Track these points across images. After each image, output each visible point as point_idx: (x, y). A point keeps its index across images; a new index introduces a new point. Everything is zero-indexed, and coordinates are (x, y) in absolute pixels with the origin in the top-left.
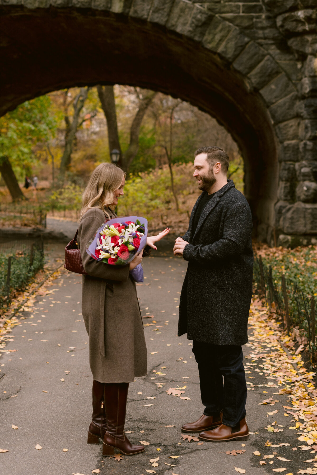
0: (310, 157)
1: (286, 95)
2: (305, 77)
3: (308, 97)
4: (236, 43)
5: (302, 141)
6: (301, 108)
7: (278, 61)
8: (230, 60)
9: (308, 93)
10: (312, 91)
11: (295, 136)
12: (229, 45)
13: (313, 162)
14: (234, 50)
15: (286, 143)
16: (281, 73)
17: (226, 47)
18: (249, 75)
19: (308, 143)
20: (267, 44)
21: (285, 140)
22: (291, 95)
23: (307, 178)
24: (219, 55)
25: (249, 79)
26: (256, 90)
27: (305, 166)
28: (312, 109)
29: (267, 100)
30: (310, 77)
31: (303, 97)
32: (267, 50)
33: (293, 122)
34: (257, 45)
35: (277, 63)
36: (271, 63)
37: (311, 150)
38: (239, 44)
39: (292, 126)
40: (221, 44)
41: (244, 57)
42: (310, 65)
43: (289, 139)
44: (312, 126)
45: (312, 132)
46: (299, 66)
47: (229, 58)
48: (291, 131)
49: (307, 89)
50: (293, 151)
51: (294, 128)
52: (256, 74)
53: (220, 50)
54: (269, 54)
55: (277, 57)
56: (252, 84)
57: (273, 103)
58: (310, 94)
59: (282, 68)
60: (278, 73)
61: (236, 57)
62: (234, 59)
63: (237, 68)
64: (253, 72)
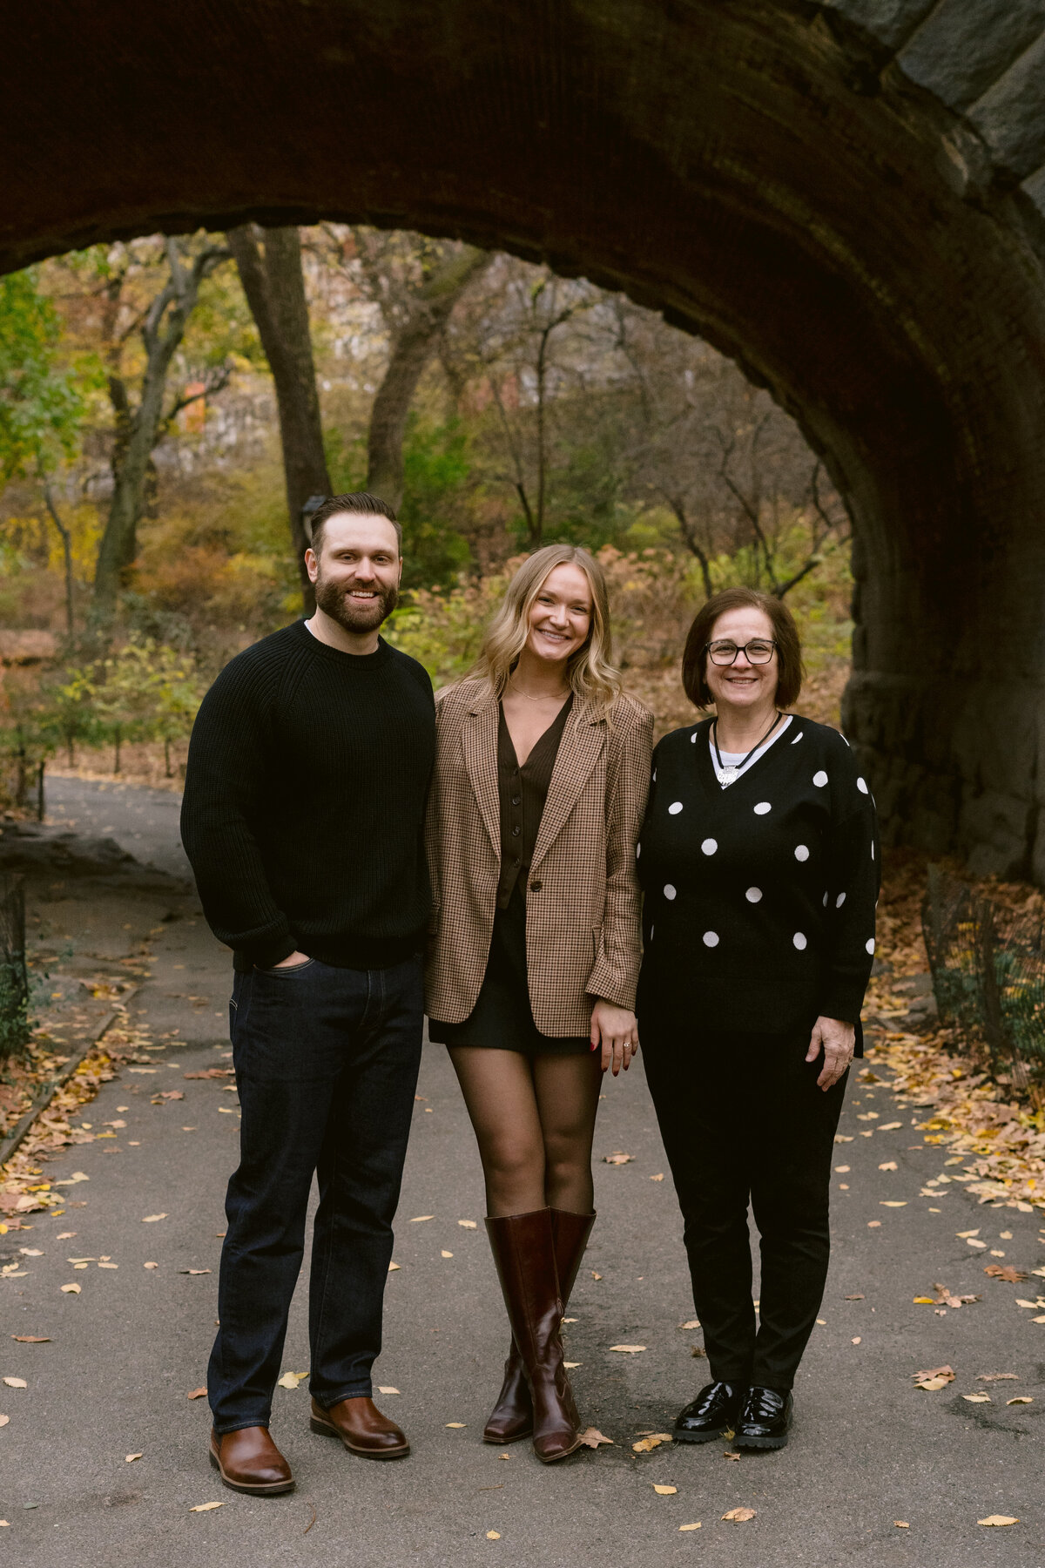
61: (912, 23)
62: (905, 34)
63: (916, 78)
64: (993, 96)
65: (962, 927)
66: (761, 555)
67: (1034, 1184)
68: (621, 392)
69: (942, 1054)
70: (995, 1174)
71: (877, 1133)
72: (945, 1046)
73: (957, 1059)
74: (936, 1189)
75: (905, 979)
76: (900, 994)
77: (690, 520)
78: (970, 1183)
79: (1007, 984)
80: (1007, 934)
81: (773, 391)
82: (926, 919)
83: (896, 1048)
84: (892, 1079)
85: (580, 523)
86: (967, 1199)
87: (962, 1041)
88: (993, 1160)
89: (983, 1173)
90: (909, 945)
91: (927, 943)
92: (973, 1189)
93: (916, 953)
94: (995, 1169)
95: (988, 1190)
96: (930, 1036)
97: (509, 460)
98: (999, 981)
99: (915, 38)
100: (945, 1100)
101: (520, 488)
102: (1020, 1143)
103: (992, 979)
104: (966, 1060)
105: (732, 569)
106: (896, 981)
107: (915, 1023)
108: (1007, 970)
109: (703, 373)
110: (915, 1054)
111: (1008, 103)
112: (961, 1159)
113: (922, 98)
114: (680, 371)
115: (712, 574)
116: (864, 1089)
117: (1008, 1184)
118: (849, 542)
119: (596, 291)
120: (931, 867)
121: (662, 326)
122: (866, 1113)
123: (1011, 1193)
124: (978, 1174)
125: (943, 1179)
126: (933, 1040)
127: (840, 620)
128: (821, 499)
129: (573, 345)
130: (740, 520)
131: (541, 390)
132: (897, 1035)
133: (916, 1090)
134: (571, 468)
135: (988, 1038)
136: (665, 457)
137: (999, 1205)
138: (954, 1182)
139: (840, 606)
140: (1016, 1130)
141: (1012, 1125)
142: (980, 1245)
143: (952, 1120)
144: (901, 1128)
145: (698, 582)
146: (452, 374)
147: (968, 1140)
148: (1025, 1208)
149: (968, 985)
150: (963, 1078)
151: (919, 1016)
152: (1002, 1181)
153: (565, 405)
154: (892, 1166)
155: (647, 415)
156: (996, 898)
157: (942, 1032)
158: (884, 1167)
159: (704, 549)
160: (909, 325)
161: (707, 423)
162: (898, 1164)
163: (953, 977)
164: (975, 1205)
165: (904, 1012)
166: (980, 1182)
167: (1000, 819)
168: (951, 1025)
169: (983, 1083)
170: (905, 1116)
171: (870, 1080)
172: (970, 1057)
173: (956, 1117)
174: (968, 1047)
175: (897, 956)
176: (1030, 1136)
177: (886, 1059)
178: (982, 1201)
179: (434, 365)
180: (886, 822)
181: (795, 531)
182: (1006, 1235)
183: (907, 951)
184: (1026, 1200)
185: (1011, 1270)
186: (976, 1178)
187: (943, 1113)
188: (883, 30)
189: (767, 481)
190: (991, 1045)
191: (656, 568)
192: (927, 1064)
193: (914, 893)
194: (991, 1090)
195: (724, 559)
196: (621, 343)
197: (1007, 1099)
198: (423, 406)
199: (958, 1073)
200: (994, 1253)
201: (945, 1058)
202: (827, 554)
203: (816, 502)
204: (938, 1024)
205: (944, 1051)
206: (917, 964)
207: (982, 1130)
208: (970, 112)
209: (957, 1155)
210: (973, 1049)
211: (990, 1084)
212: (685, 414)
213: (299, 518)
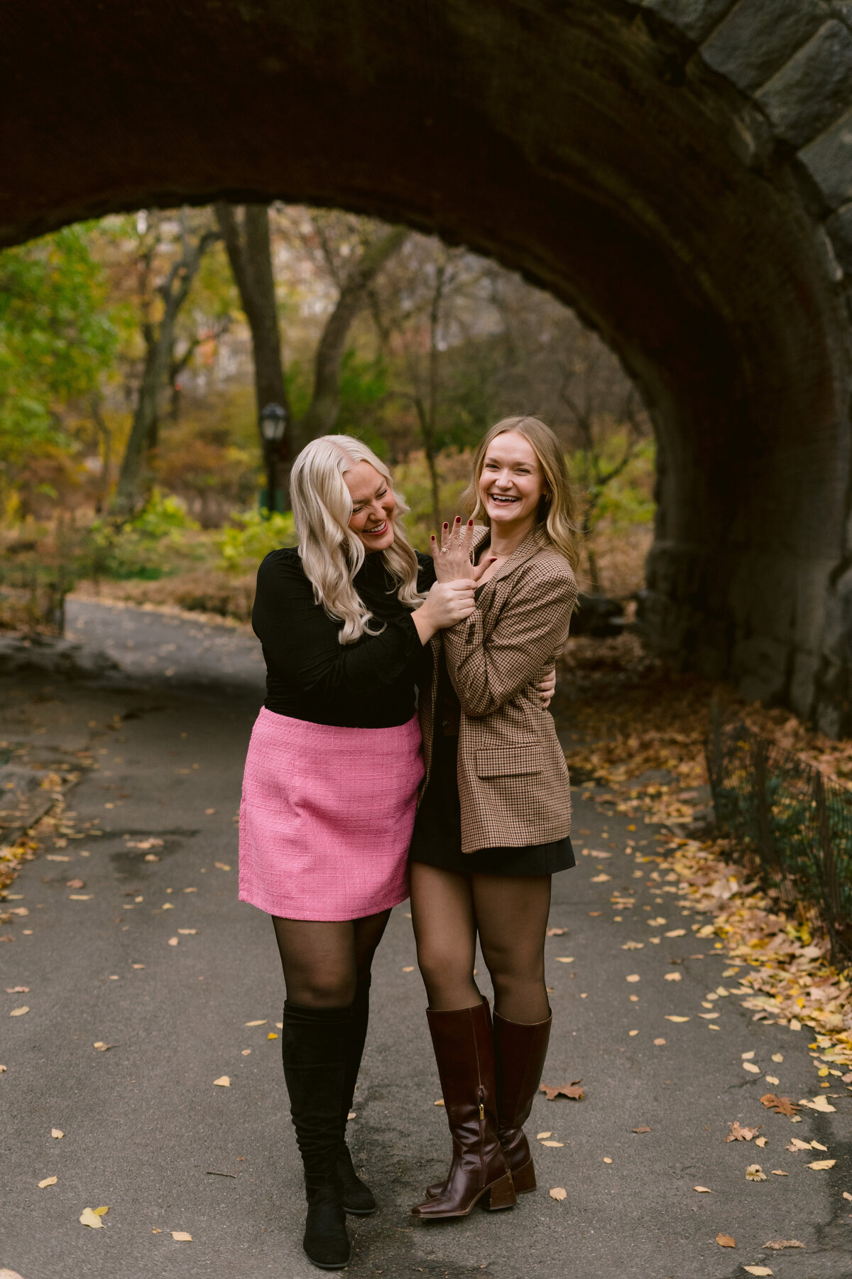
61: (713, 22)
62: (707, 31)
63: (716, 67)
64: (776, 82)
66: (591, 456)
69: (719, 861)
70: (767, 988)
71: (664, 939)
72: (722, 853)
73: (732, 868)
75: (689, 789)
76: (685, 802)
78: (747, 995)
79: (775, 803)
83: (681, 853)
86: (743, 1015)
87: (736, 851)
88: (766, 972)
89: (756, 986)
90: (694, 761)
92: (748, 1004)
94: (768, 983)
96: (709, 843)
98: (768, 801)
99: (714, 35)
102: (788, 955)
103: (762, 800)
104: (741, 869)
106: (681, 790)
107: (697, 830)
108: (775, 791)
110: (698, 858)
111: (788, 88)
112: (736, 970)
113: (718, 83)
116: (654, 894)
117: (779, 999)
122: (655, 918)
123: (782, 1009)
124: (752, 987)
125: (722, 991)
126: (712, 846)
132: (683, 841)
135: (758, 850)
137: (770, 1022)
138: (731, 995)
140: (784, 941)
141: (781, 937)
142: (754, 1069)
144: (685, 935)
149: (742, 805)
151: (701, 824)
152: (773, 996)
154: (676, 976)
157: (720, 842)
162: (681, 974)
163: (730, 794)
164: (750, 1022)
165: (687, 820)
166: (755, 995)
168: (726, 836)
172: (744, 867)
173: (732, 925)
174: (741, 857)
175: (684, 768)
177: (672, 863)
178: (757, 1017)
182: (777, 1058)
183: (691, 764)
186: (750, 991)
188: (689, 26)
190: (761, 857)
192: (707, 870)
194: (762, 899)
197: (775, 909)
200: (770, 1079)
201: (722, 865)
202: (638, 454)
204: (716, 833)
205: (722, 858)
206: (698, 777)
207: (754, 940)
208: (758, 94)
209: (733, 966)
210: (746, 859)
211: (760, 894)
213: (261, 419)
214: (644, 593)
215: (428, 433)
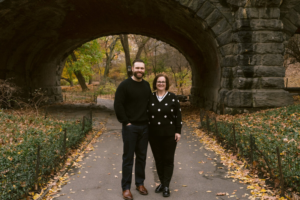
0: (242, 64)
1: (226, 31)
2: (238, 19)
3: (240, 30)
4: (198, 2)
5: (236, 55)
6: (235, 37)
7: (221, 12)
8: (195, 11)
9: (240, 28)
10: (242, 27)
11: (231, 53)
12: (194, 3)
13: (243, 66)
14: (197, 5)
15: (226, 56)
16: (223, 18)
17: (192, 4)
18: (205, 20)
19: (241, 56)
20: (215, 2)
21: (226, 55)
22: (229, 30)
23: (241, 75)
24: (189, 8)
25: (205, 21)
26: (209, 28)
27: (239, 69)
28: (243, 37)
29: (216, 33)
30: (241, 19)
31: (237, 31)
32: (215, 6)
33: (230, 45)
34: (210, 3)
35: (221, 13)
36: (218, 13)
37: (243, 60)
38: (200, 3)
39: (229, 47)
40: (190, 3)
41: (203, 10)
42: (241, 12)
43: (228, 55)
44: (243, 46)
45: (243, 50)
46: (233, 14)
47: (195, 10)
48: (229, 50)
49: (239, 26)
50: (230, 61)
51: (231, 48)
52: (210, 19)
53: (189, 6)
54: (216, 8)
55: (220, 10)
56: (207, 24)
57: (219, 35)
58: (241, 29)
59: (224, 16)
60: (221, 18)
61: (198, 9)
62: (197, 11)
63: (199, 16)
65: (205, 116)
66: (181, 73)
67: (213, 148)
68: (165, 54)
71: (194, 141)
72: (203, 131)
74: (201, 148)
76: (197, 124)
77: (173, 69)
79: (210, 123)
80: (210, 117)
81: (182, 54)
82: (200, 115)
83: (197, 131)
84: (196, 135)
85: (160, 69)
86: (205, 150)
90: (198, 118)
91: (200, 118)
93: (199, 120)
94: (209, 146)
95: (208, 148)
97: (152, 62)
98: (209, 123)
99: (199, 11)
100: (202, 137)
101: (153, 65)
103: (208, 123)
105: (178, 75)
106: (197, 123)
108: (210, 121)
109: (175, 52)
110: (199, 131)
113: (199, 18)
114: (172, 52)
115: (175, 75)
117: (210, 148)
118: (191, 71)
119: (162, 42)
120: (201, 109)
121: (169, 46)
122: (193, 139)
124: (206, 146)
126: (201, 130)
127: (190, 80)
128: (188, 66)
129: (159, 48)
130: (179, 69)
131: (155, 54)
132: (197, 129)
133: (199, 136)
134: (159, 63)
135: (208, 130)
136: (170, 61)
139: (190, 79)
142: (207, 155)
143: (203, 140)
145: (174, 76)
146: (146, 52)
147: (205, 142)
148: (213, 151)
149: (205, 123)
150: (205, 135)
151: (199, 127)
153: (159, 56)
155: (168, 56)
156: (209, 113)
158: (195, 145)
159: (175, 72)
160: (198, 45)
161: (175, 57)
163: (204, 122)
167: (209, 103)
168: (203, 128)
169: (207, 135)
170: (197, 139)
171: (193, 135)
174: (205, 131)
175: (197, 120)
176: (213, 142)
178: (207, 150)
179: (143, 51)
180: (196, 104)
181: (185, 70)
182: (210, 154)
184: (212, 150)
185: (211, 158)
187: (202, 139)
189: (182, 64)
190: (208, 131)
191: (169, 74)
192: (200, 133)
193: (199, 112)
195: (177, 73)
196: (165, 48)
197: (210, 137)
198: (142, 56)
199: (204, 134)
202: (189, 73)
203: (187, 67)
212: (172, 56)
213: (127, 68)
214: (190, 95)
215: (155, 70)
